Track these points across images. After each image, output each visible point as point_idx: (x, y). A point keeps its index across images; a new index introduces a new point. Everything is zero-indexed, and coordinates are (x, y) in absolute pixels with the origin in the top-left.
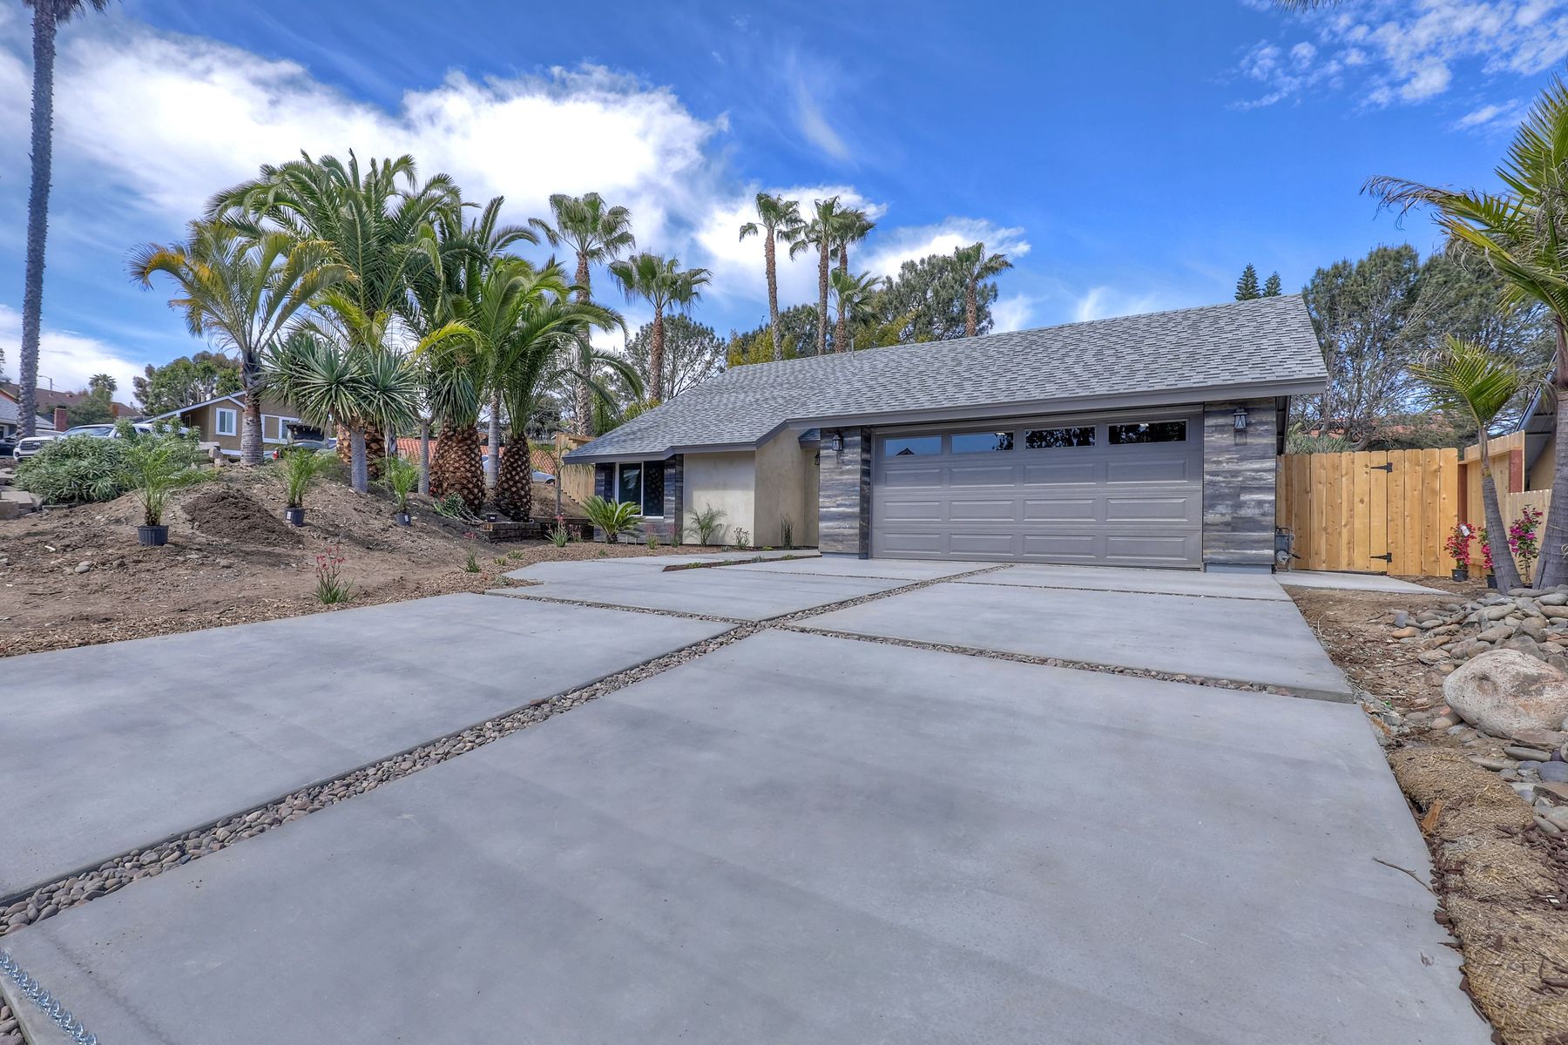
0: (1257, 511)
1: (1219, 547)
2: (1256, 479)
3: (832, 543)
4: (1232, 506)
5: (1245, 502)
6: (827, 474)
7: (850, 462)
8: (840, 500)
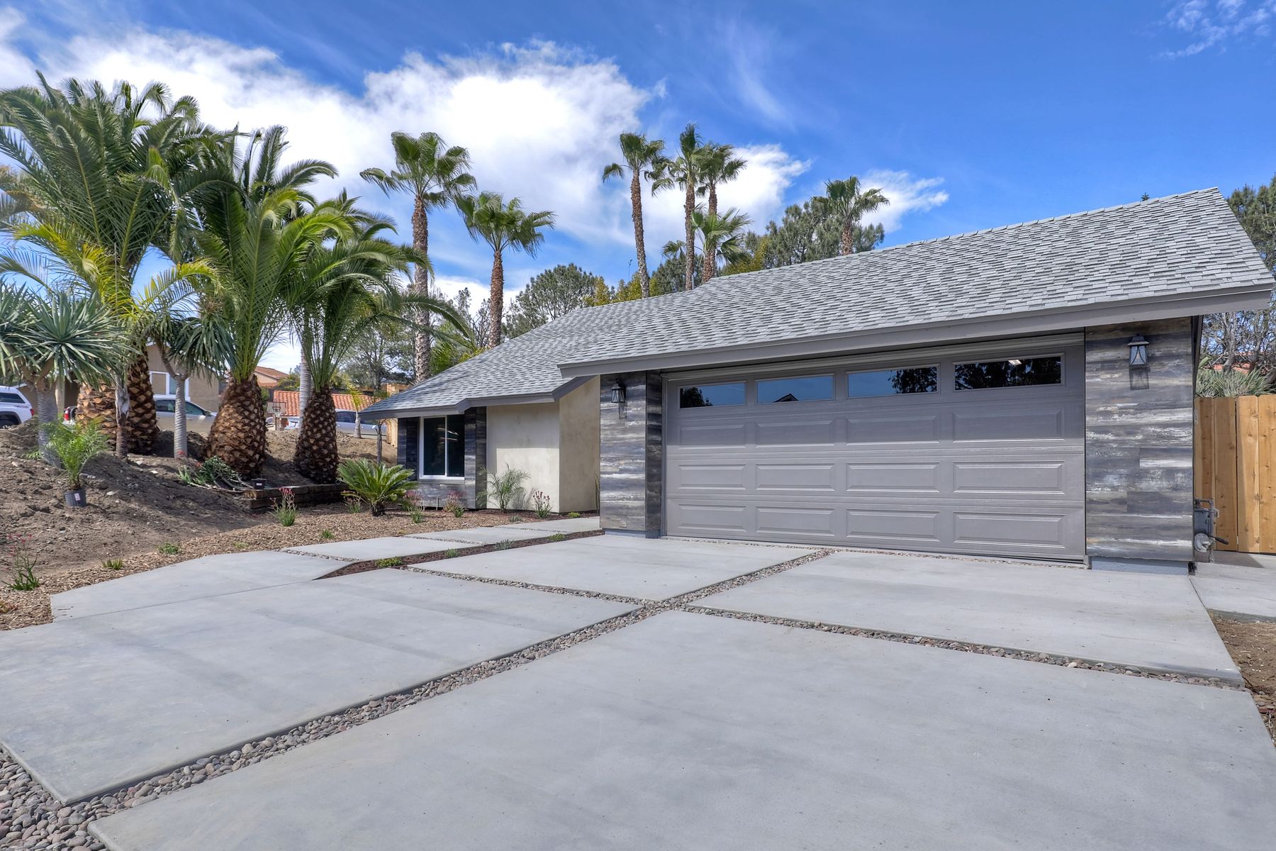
0: (1165, 484)
1: (1110, 535)
2: (1163, 437)
3: (614, 518)
4: (1128, 476)
5: (1147, 471)
6: (608, 432)
7: (634, 417)
8: (623, 464)
